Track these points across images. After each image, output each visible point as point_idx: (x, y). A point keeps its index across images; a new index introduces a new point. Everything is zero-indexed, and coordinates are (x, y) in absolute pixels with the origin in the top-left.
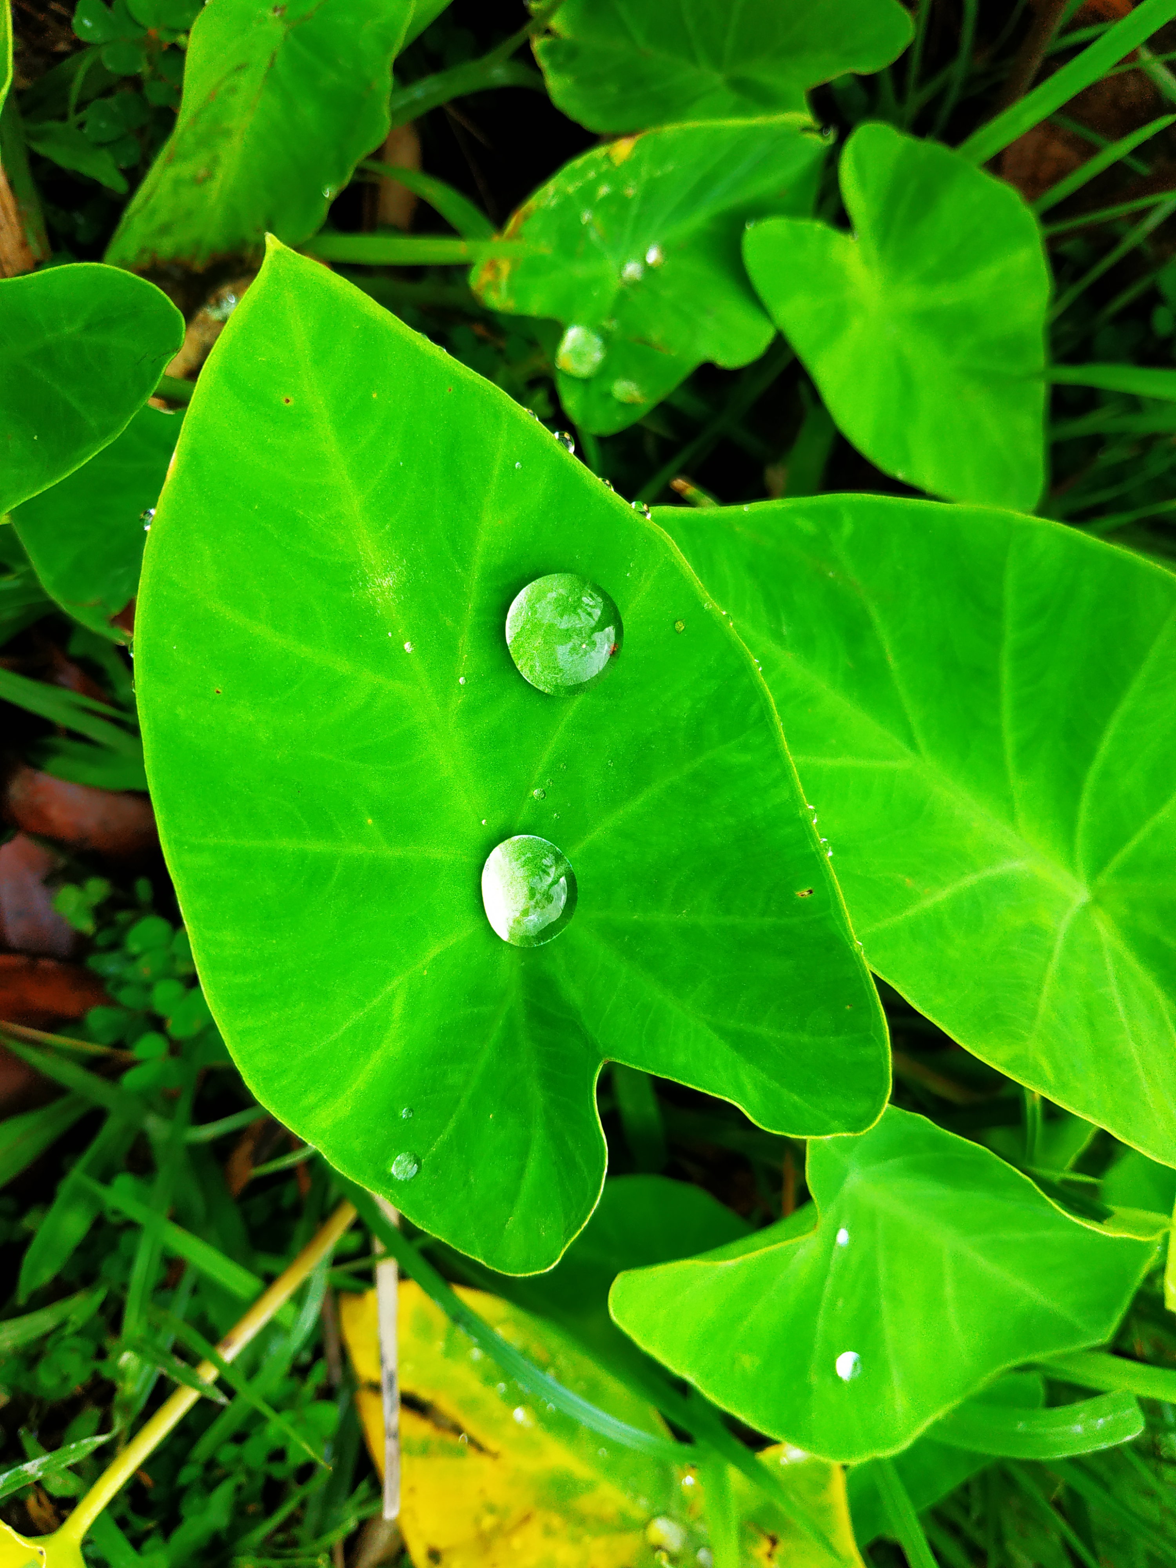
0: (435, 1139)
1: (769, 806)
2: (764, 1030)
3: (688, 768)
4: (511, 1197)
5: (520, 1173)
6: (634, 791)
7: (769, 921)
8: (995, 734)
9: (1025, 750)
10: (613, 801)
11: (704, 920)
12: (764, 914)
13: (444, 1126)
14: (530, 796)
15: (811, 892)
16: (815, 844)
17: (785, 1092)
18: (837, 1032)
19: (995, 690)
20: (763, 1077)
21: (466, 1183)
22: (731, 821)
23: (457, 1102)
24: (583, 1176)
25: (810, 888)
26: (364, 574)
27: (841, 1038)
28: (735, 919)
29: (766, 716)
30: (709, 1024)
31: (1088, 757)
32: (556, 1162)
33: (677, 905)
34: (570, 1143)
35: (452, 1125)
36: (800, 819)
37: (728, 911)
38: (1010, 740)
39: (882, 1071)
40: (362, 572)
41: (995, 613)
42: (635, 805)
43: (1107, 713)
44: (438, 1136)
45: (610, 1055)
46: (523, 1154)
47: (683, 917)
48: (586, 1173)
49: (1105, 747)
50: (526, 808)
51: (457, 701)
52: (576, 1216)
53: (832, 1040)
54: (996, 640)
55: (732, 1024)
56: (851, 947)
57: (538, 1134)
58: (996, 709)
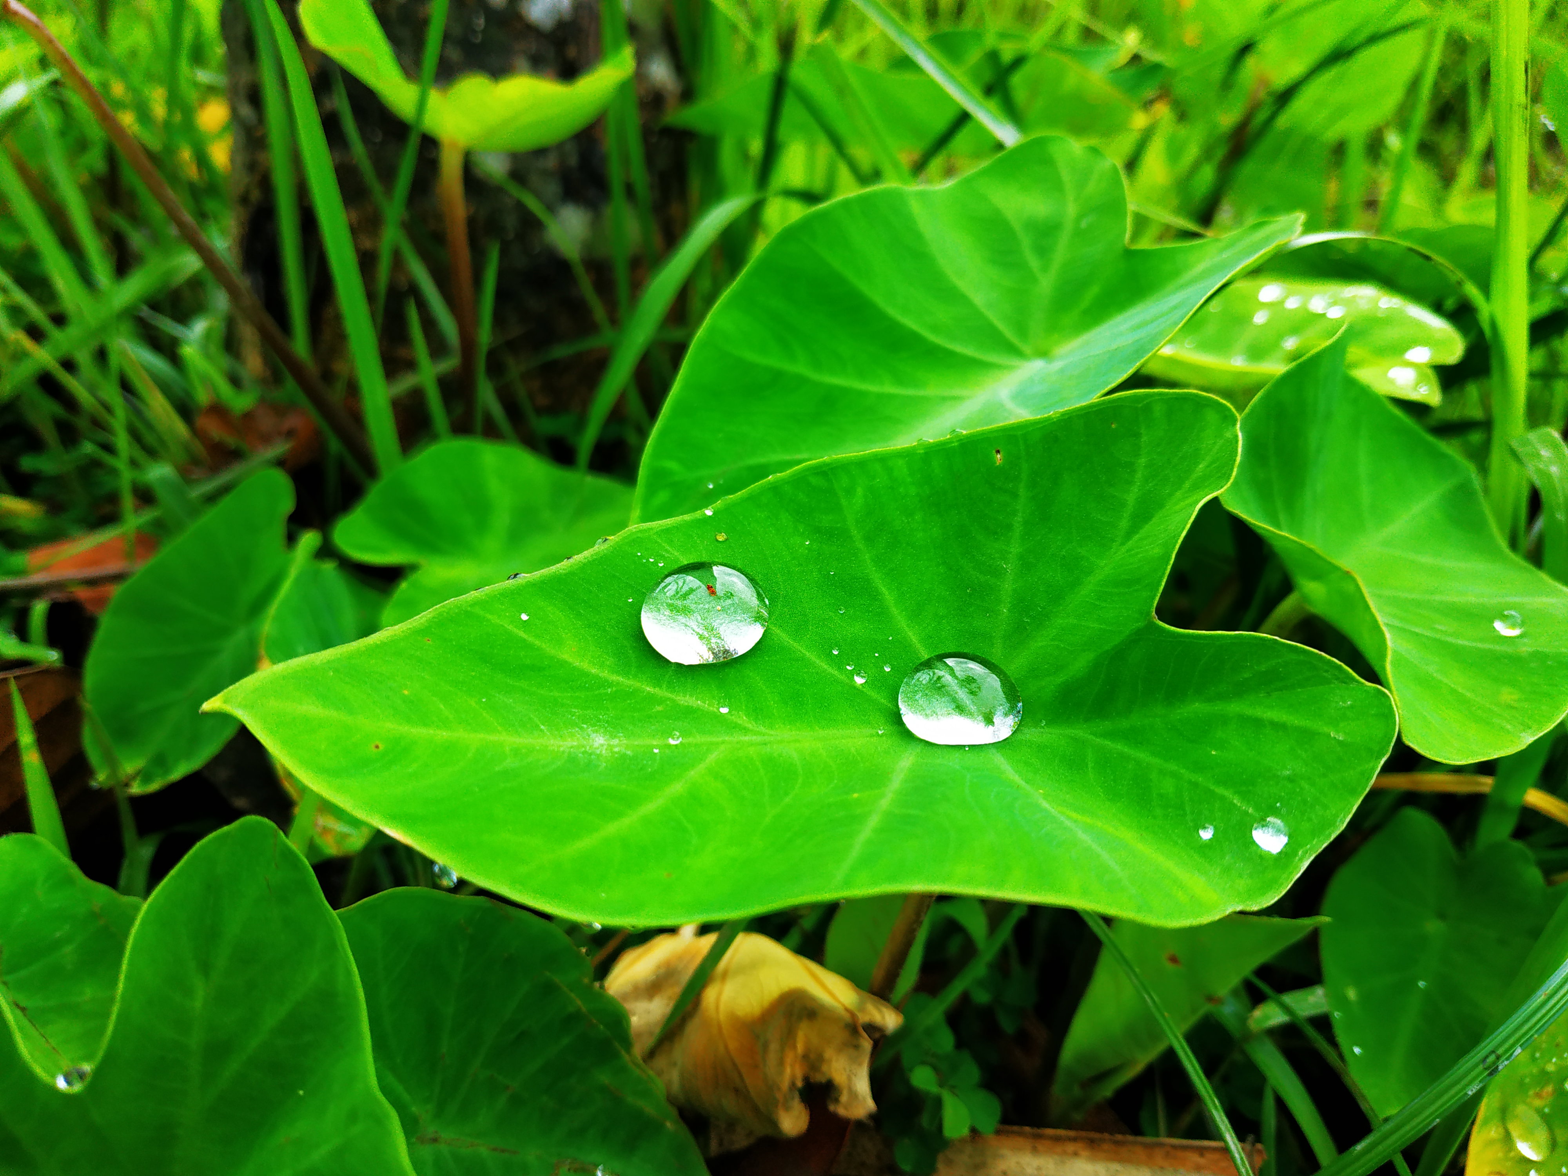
0: (1239, 809)
1: (909, 480)
2: (1131, 497)
3: (860, 544)
4: (1306, 736)
5: (1279, 727)
6: (874, 596)
7: (1022, 491)
8: (880, 396)
9: (899, 380)
10: (882, 614)
11: (1015, 549)
12: (1015, 495)
13: (1223, 798)
14: (861, 687)
15: (998, 452)
16: (953, 442)
17: (1194, 476)
18: (1137, 435)
19: (845, 391)
20: (1178, 494)
21: (1290, 779)
22: (918, 517)
23: (1195, 785)
24: (1283, 664)
25: (994, 451)
26: (585, 752)
27: (1143, 431)
28: (1018, 522)
29: (824, 469)
30: (1123, 544)
31: (916, 338)
32: (1268, 693)
33: (998, 573)
34: (1246, 676)
35: (1220, 791)
36: (926, 453)
37: (1009, 527)
38: (889, 388)
39: (1176, 399)
40: (583, 753)
41: (777, 378)
42: (888, 596)
43: (882, 316)
44: (1234, 805)
45: (1148, 614)
46: (1258, 723)
47: (1010, 567)
48: (1280, 661)
49: (910, 323)
50: (873, 694)
51: (743, 719)
52: (1327, 671)
53: (1144, 439)
54: (802, 381)
55: (1124, 524)
56: (1055, 420)
57: (1235, 708)
58: (862, 394)
